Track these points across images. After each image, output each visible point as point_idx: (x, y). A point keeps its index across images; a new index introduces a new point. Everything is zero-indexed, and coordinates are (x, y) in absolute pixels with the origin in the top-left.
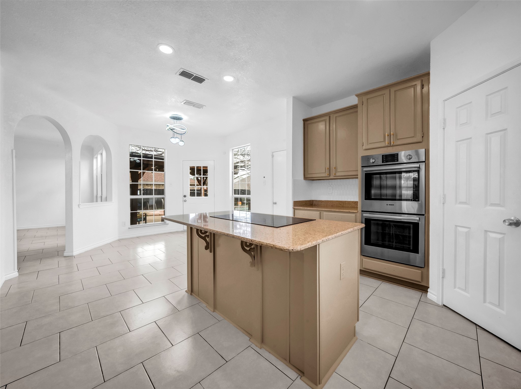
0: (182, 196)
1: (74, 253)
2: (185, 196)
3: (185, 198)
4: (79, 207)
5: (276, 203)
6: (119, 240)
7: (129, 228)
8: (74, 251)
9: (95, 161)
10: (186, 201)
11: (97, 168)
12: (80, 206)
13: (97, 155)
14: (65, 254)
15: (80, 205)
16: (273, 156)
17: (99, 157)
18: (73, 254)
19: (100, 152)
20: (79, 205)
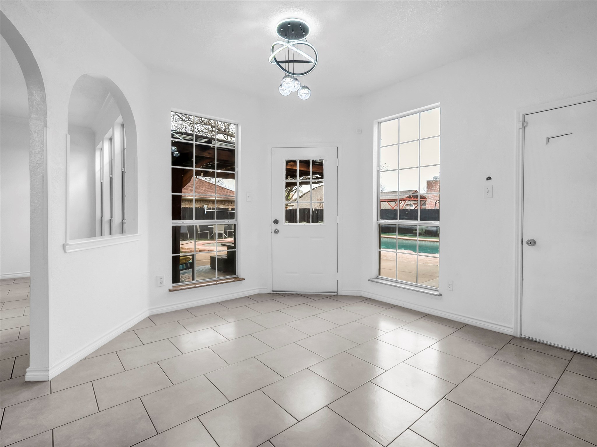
0: (269, 222)
1: (50, 372)
2: (276, 222)
3: (275, 227)
4: (65, 252)
5: (532, 243)
6: (152, 319)
7: (170, 291)
8: (50, 368)
9: (98, 154)
10: (278, 231)
11: (102, 169)
12: (67, 247)
13: (102, 141)
14: (30, 376)
15: (68, 244)
16: (524, 125)
17: (106, 146)
18: (48, 375)
19: (108, 135)
20: (64, 246)
